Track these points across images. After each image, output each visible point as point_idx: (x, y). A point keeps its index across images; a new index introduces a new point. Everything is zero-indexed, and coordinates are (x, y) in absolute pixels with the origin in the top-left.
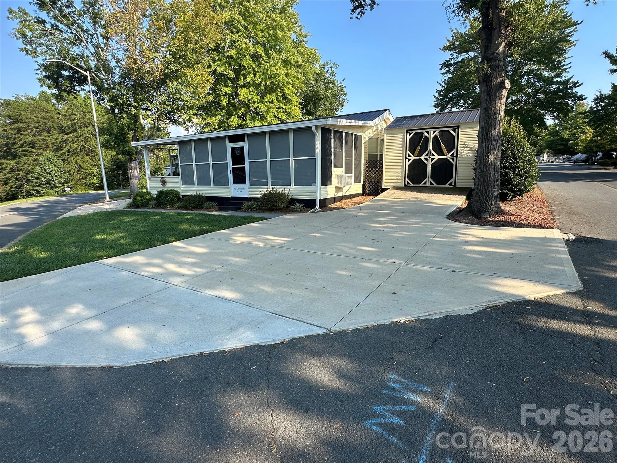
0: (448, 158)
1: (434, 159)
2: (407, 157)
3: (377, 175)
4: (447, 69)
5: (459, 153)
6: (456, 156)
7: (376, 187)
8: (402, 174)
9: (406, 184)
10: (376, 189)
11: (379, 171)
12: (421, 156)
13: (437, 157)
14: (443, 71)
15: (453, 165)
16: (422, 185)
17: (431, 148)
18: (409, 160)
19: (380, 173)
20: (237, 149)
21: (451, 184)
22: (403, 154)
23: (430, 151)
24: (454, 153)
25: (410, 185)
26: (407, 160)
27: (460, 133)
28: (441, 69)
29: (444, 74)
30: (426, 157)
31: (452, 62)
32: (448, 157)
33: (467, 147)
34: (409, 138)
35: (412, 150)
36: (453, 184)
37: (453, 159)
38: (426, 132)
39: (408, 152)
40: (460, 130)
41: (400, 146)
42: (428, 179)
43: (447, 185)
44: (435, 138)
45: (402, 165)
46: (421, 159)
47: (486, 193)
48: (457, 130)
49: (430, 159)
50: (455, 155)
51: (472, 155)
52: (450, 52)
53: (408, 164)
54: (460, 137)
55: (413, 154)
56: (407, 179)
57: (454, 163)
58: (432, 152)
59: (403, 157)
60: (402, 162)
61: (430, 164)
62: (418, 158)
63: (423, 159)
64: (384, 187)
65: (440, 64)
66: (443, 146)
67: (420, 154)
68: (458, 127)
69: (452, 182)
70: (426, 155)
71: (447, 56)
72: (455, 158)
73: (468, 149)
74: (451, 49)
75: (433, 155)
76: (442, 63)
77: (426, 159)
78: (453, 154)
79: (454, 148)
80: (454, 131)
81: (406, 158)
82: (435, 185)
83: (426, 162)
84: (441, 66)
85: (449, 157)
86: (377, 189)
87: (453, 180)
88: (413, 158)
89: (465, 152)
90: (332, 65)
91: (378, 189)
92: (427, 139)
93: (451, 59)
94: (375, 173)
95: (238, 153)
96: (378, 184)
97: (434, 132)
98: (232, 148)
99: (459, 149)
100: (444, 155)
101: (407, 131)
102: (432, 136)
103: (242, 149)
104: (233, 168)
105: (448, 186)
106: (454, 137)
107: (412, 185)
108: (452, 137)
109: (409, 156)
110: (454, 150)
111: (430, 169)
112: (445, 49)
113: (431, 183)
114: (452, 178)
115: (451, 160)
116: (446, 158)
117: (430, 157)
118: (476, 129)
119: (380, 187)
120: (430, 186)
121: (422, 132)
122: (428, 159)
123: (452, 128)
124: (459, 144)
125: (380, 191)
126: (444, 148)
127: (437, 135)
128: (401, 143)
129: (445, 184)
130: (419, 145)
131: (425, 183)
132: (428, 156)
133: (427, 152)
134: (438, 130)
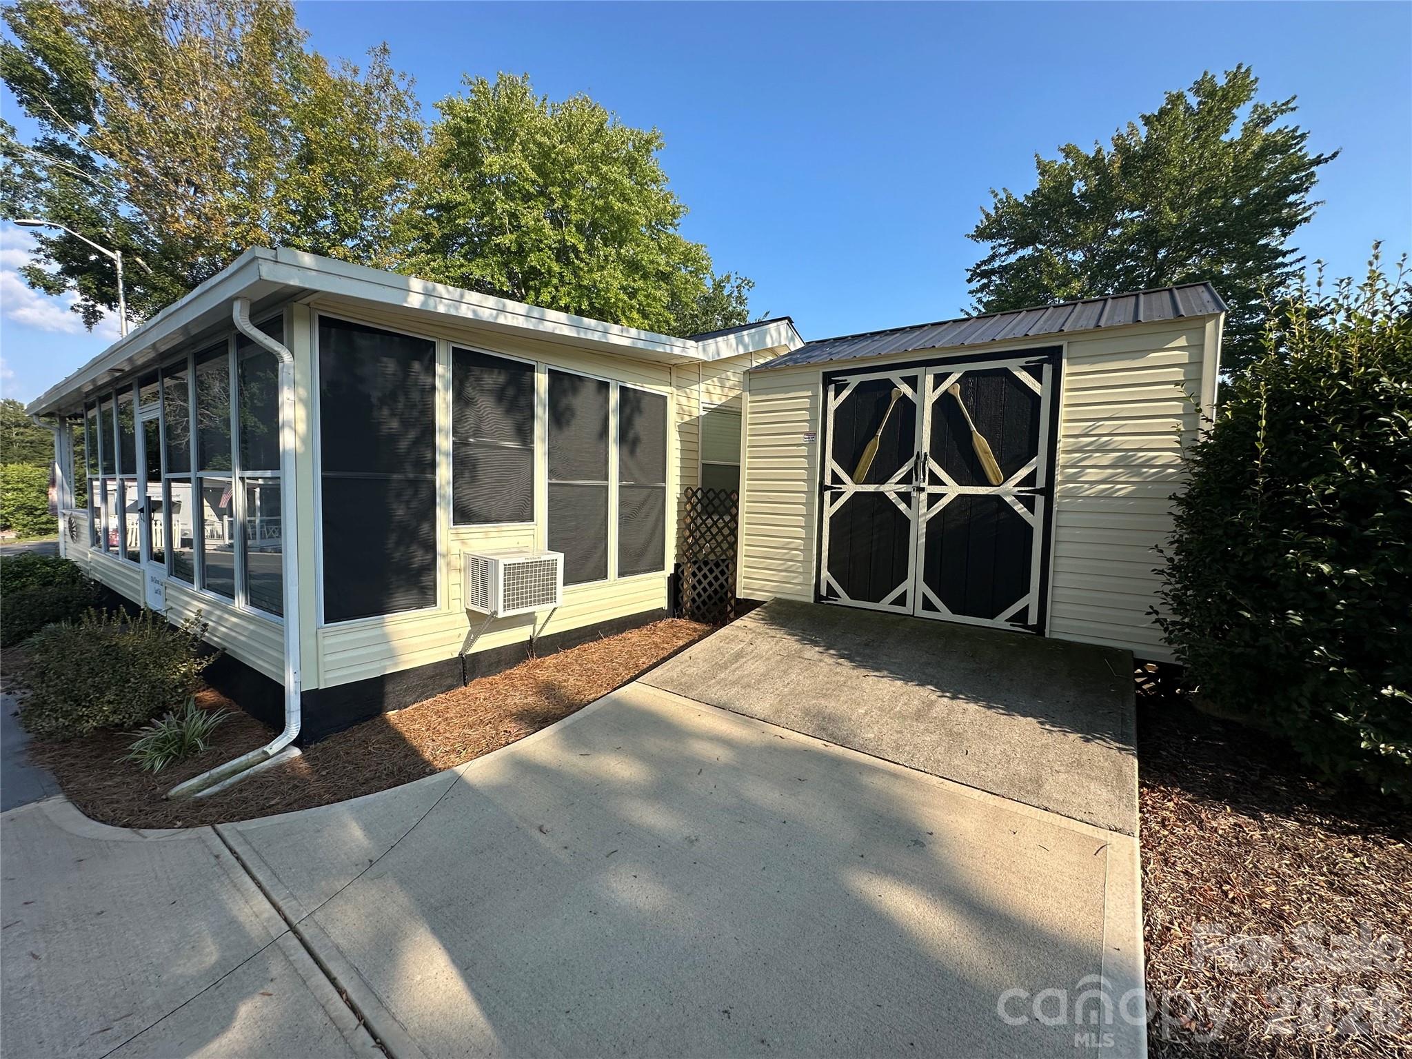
0: (1008, 499)
1: (943, 495)
2: (828, 482)
3: (719, 544)
4: (985, 281)
5: (1058, 478)
6: (1048, 492)
7: (716, 592)
8: (806, 550)
9: (824, 592)
10: (715, 599)
12: (883, 482)
13: (952, 490)
14: (975, 285)
15: (1029, 529)
16: (885, 605)
17: (926, 449)
18: (835, 496)
19: (731, 539)
20: (151, 426)
21: (1022, 616)
22: (810, 469)
23: (920, 462)
24: (1033, 473)
25: (840, 602)
26: (827, 494)
27: (1065, 380)
28: (969, 281)
29: (977, 291)
30: (903, 488)
31: (996, 264)
32: (1008, 494)
33: (1103, 449)
34: (833, 404)
35: (848, 456)
36: (1033, 619)
37: (1029, 503)
38: (907, 380)
39: (831, 464)
40: (1066, 368)
41: (801, 438)
42: (915, 584)
43: (1001, 622)
44: (945, 405)
45: (808, 516)
46: (881, 496)
48: (1047, 370)
49: (923, 496)
50: (1041, 483)
51: (1131, 488)
52: (989, 244)
53: (829, 511)
54: (1064, 399)
55: (851, 473)
56: (825, 573)
57: (1035, 520)
58: (933, 465)
59: (810, 481)
60: (808, 504)
61: (920, 516)
62: (871, 488)
63: (892, 497)
64: (741, 594)
65: (967, 270)
66: (981, 443)
67: (880, 474)
68: (1054, 356)
70: (906, 480)
71: (983, 250)
72: (1040, 501)
73: (1108, 459)
74: (991, 237)
75: (935, 480)
76: (972, 266)
77: (905, 497)
78: (1030, 480)
79: (1034, 452)
80: (1037, 373)
81: (823, 488)
82: (945, 614)
83: (902, 507)
84: (970, 273)
85: (1009, 490)
86: (721, 600)
87: (1031, 600)
88: (850, 488)
89: (1092, 474)
90: (739, 281)
91: (723, 600)
92: (908, 409)
93: (992, 258)
94: (714, 537)
96: (722, 579)
97: (939, 379)
98: (142, 425)
99: (1061, 458)
100: (986, 482)
101: (828, 379)
102: (930, 397)
103: (156, 426)
105: (1007, 626)
106: (1036, 399)
107: (845, 599)
108: (1026, 403)
109: (836, 479)
110: (1038, 463)
111: (923, 540)
112: (982, 234)
113: (927, 605)
114: (1026, 590)
115: (1019, 508)
116: (998, 499)
117: (923, 489)
118: (1154, 357)
119: (730, 595)
120: (921, 613)
121: (888, 380)
122: (914, 494)
123: (1022, 361)
124: (1061, 431)
125: (729, 608)
126: (986, 453)
127: (951, 392)
128: (805, 427)
129: (992, 617)
130: (874, 435)
131: (901, 600)
132: (915, 483)
133: (910, 464)
134: (959, 371)
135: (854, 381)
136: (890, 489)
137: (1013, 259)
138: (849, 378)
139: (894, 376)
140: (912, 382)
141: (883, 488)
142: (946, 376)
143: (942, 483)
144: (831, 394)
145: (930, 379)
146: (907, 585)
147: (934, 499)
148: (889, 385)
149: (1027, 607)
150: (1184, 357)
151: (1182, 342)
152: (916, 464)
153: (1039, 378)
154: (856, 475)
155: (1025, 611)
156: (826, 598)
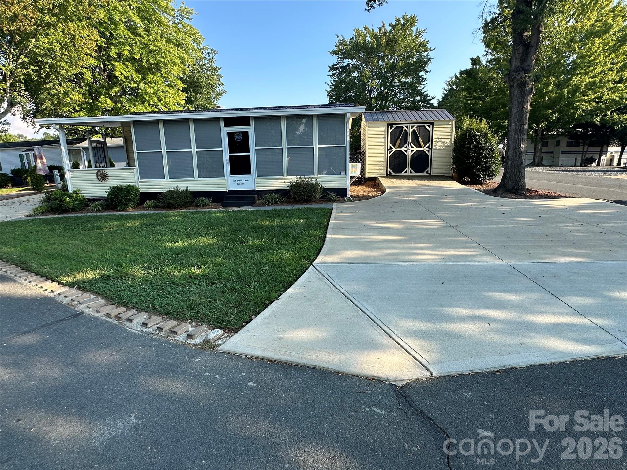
0: (425, 150)
2: (389, 148)
4: (334, 72)
5: (433, 146)
6: (431, 149)
8: (384, 164)
9: (388, 173)
12: (401, 148)
13: (415, 149)
14: (331, 73)
15: (428, 156)
16: (402, 174)
17: (410, 141)
18: (391, 152)
20: (238, 134)
21: (428, 172)
22: (384, 146)
23: (409, 144)
24: (429, 146)
26: (389, 151)
27: (434, 128)
29: (331, 75)
30: (406, 149)
31: (338, 66)
33: (440, 141)
34: (390, 131)
35: (393, 142)
37: (428, 151)
38: (406, 126)
39: (389, 144)
40: (434, 126)
41: (382, 138)
42: (408, 169)
43: (424, 174)
44: (414, 132)
45: (384, 156)
46: (401, 151)
47: (520, 174)
48: (431, 126)
49: (410, 150)
52: (337, 57)
53: (389, 155)
54: (434, 132)
55: (394, 146)
56: (389, 169)
57: (429, 154)
58: (411, 144)
59: (384, 148)
60: (384, 154)
61: (409, 155)
62: (399, 149)
63: (403, 151)
64: (367, 176)
65: (329, 67)
66: (420, 140)
67: (401, 146)
68: (432, 124)
70: (406, 147)
71: (334, 59)
72: (430, 150)
73: (440, 143)
77: (406, 151)
78: (428, 147)
79: (429, 142)
82: (414, 174)
83: (405, 153)
85: (425, 149)
87: (429, 169)
88: (394, 149)
89: (438, 145)
92: (406, 132)
95: (239, 138)
98: (228, 133)
99: (434, 143)
100: (421, 147)
101: (388, 125)
102: (411, 130)
103: (245, 134)
104: (230, 156)
105: (425, 174)
107: (393, 174)
108: (428, 132)
109: (391, 148)
110: (430, 144)
111: (410, 159)
113: (411, 172)
114: (428, 167)
115: (427, 152)
116: (423, 150)
118: (447, 126)
120: (409, 174)
122: (408, 150)
123: (427, 124)
124: (433, 138)
126: (421, 142)
127: (415, 129)
128: (383, 136)
130: (399, 138)
131: (406, 172)
132: (408, 148)
133: (407, 144)
134: (416, 126)
135: (395, 126)
136: (403, 149)
138: (393, 125)
139: (403, 125)
140: (407, 127)
141: (401, 149)
142: (414, 126)
143: (413, 148)
144: (389, 128)
145: (411, 127)
146: (407, 169)
147: (412, 151)
148: (402, 127)
150: (450, 126)
151: (450, 123)
153: (430, 128)
154: (396, 147)
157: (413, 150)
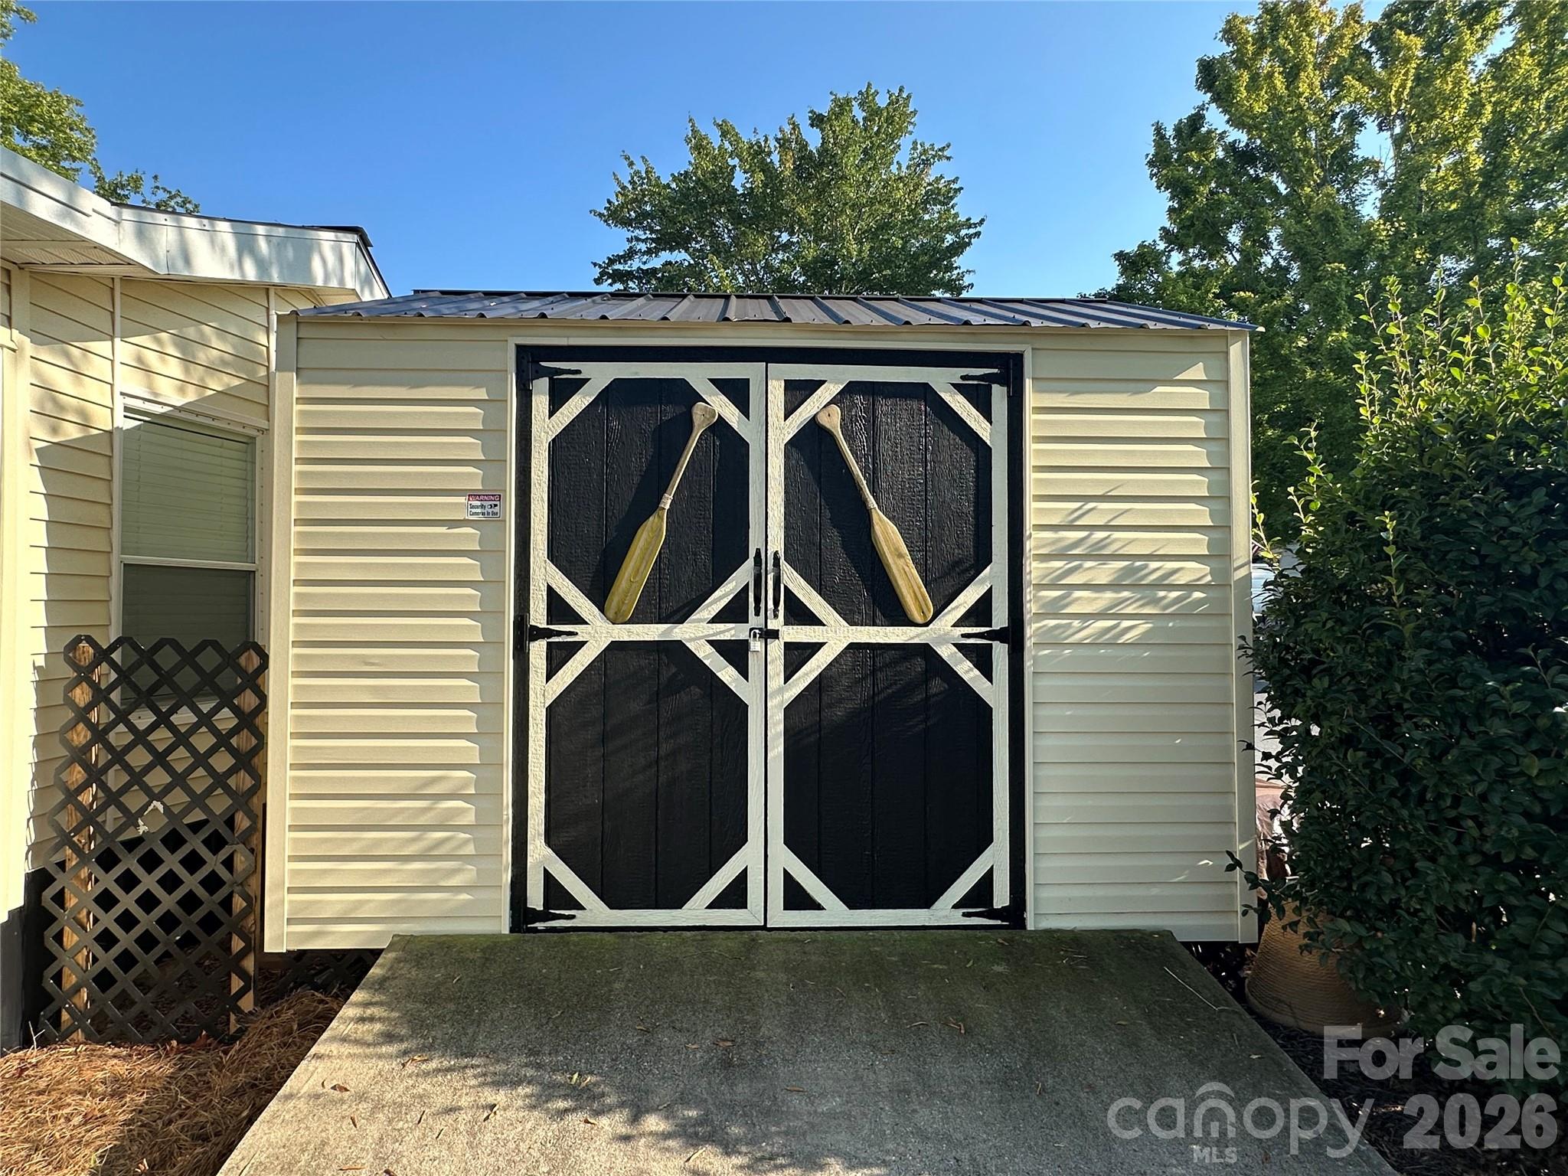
0: (946, 652)
1: (816, 647)
2: (538, 616)
3: (198, 800)
5: (1030, 607)
6: (1014, 636)
7: (188, 945)
8: (485, 794)
9: (536, 899)
11: (222, 762)
12: (680, 615)
13: (835, 634)
15: (984, 712)
16: (696, 911)
17: (777, 543)
18: (560, 655)
19: (242, 781)
22: (488, 585)
23: (764, 571)
24: (986, 600)
25: (581, 919)
26: (538, 651)
27: (1030, 418)
30: (730, 632)
31: (635, 264)
32: (943, 639)
33: (1098, 555)
34: (546, 427)
35: (590, 554)
36: (1001, 897)
37: (983, 661)
38: (724, 387)
39: (545, 574)
40: (1031, 398)
41: (460, 507)
42: (765, 853)
43: (945, 912)
44: (812, 449)
45: (486, 708)
46: (677, 650)
48: (999, 395)
49: (776, 649)
50: (1000, 618)
51: (1144, 627)
52: (624, 233)
53: (544, 692)
54: (1030, 457)
55: (599, 595)
56: (539, 852)
57: (994, 693)
58: (792, 579)
59: (487, 615)
60: (485, 675)
61: (769, 696)
62: (651, 632)
63: (706, 654)
64: (279, 937)
65: (595, 264)
66: (887, 533)
67: (672, 599)
68: (1011, 371)
69: (988, 879)
70: (734, 612)
72: (1000, 652)
73: (1105, 573)
74: (626, 223)
75: (799, 614)
76: (602, 260)
77: (735, 653)
78: (980, 612)
79: (983, 558)
80: (979, 401)
81: (525, 633)
82: (834, 912)
83: (727, 674)
84: (598, 270)
85: (943, 634)
86: (209, 963)
87: (995, 857)
88: (599, 633)
89: (1086, 602)
91: (217, 964)
92: (731, 453)
93: (630, 254)
94: (180, 780)
97: (798, 392)
99: (1033, 570)
100: (900, 618)
101: (532, 364)
102: (784, 430)
105: (957, 918)
106: (981, 451)
107: (595, 912)
108: (966, 458)
109: (560, 610)
110: (993, 577)
111: (777, 750)
112: (614, 216)
113: (796, 897)
114: (985, 839)
115: (966, 670)
116: (926, 651)
117: (775, 634)
118: (1162, 394)
119: (237, 944)
120: (782, 918)
121: (683, 383)
122: (756, 645)
123: (956, 374)
124: (1031, 519)
125: (236, 984)
126: (900, 556)
127: (823, 420)
128: (473, 478)
129: (927, 904)
130: (654, 507)
131: (735, 895)
132: (755, 621)
133: (742, 577)
134: (834, 379)
135: (600, 375)
136: (699, 634)
137: (656, 262)
138: (587, 369)
139: (697, 375)
140: (737, 392)
141: (679, 632)
142: (812, 386)
143: (813, 620)
144: (540, 402)
145: (777, 391)
146: (746, 858)
147: (798, 655)
148: (685, 395)
149: (990, 874)
150: (1201, 398)
151: (1197, 372)
152: (757, 579)
153: (987, 414)
154: (614, 601)
155: (986, 882)
156: (545, 916)
157: (815, 647)
